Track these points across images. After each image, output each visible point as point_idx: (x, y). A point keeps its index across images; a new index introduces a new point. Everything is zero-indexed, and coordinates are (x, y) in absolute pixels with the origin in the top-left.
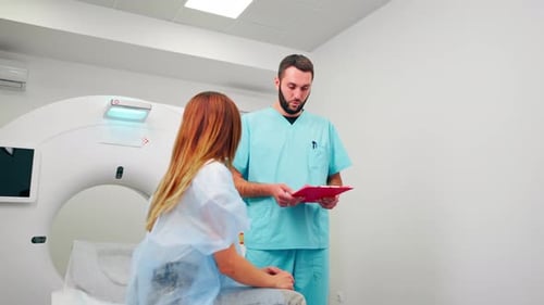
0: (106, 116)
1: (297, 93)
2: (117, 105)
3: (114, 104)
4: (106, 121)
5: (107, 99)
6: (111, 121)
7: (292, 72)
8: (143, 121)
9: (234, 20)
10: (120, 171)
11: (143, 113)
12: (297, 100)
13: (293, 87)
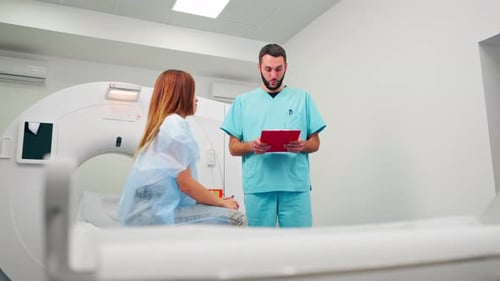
0: (108, 98)
1: (273, 74)
2: (114, 88)
3: (112, 88)
4: (107, 102)
5: (105, 85)
6: (111, 102)
7: (268, 58)
8: (135, 101)
9: (215, 20)
10: (119, 141)
11: (135, 94)
12: (274, 79)
13: (270, 69)
